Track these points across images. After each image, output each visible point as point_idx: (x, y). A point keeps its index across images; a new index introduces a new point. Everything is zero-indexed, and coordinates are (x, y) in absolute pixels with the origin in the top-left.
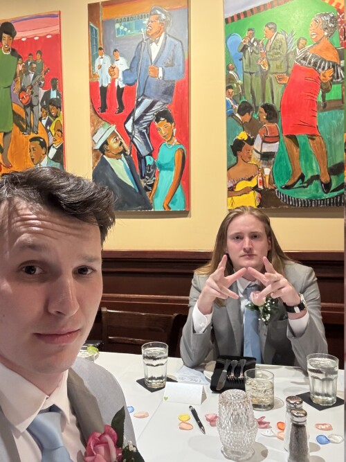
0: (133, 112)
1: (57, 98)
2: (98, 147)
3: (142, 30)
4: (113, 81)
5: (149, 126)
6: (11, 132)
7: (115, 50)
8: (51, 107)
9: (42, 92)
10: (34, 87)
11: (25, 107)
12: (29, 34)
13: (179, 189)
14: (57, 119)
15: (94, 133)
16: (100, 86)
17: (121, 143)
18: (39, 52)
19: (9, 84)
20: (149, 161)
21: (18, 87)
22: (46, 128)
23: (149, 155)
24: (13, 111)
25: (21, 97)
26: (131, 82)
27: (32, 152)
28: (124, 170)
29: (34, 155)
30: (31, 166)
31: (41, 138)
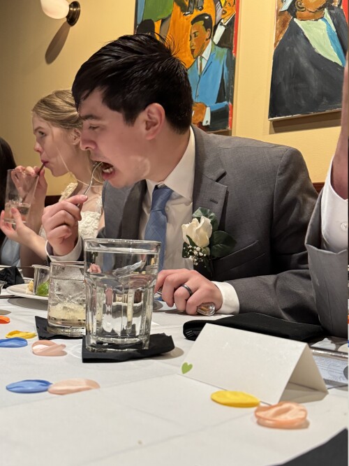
27: (193, 38)
28: (327, 36)
29: (195, 44)
30: (190, 62)
31: (206, 15)
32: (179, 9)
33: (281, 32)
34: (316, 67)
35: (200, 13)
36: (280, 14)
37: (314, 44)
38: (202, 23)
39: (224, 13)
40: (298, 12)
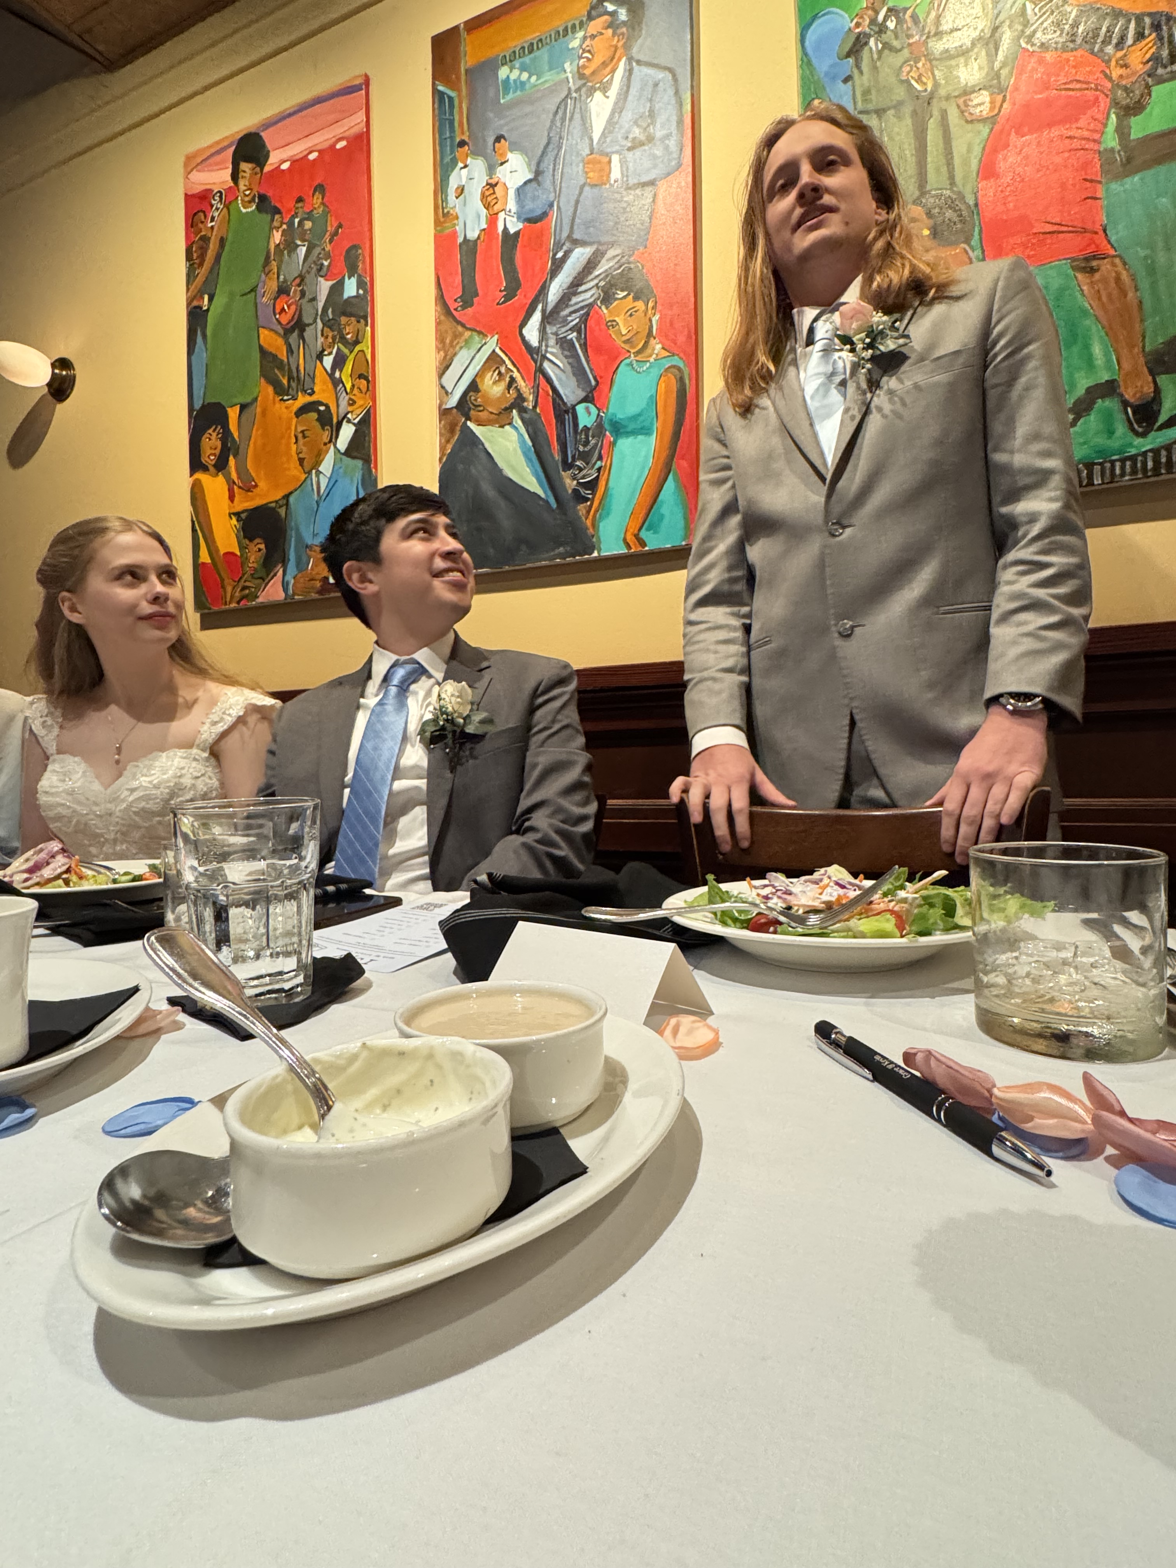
0: (543, 290)
1: (358, 296)
2: (453, 401)
3: (567, 66)
4: (492, 220)
5: (585, 319)
6: (256, 399)
7: (498, 139)
8: (343, 320)
9: (324, 286)
10: (307, 280)
11: (287, 332)
12: (296, 150)
13: (670, 484)
14: (358, 348)
15: (444, 369)
16: (460, 239)
17: (512, 380)
18: (320, 188)
19: (252, 282)
20: (586, 417)
21: (273, 286)
22: (331, 375)
23: (585, 400)
24: (261, 347)
25: (278, 310)
26: (539, 212)
27: (301, 441)
28: (519, 452)
29: (304, 449)
30: (298, 479)
31: (321, 403)
32: (270, 390)
33: (448, 441)
34: (507, 498)
35: (308, 399)
36: (444, 413)
37: (501, 464)
38: (314, 415)
39: (352, 403)
40: (472, 412)
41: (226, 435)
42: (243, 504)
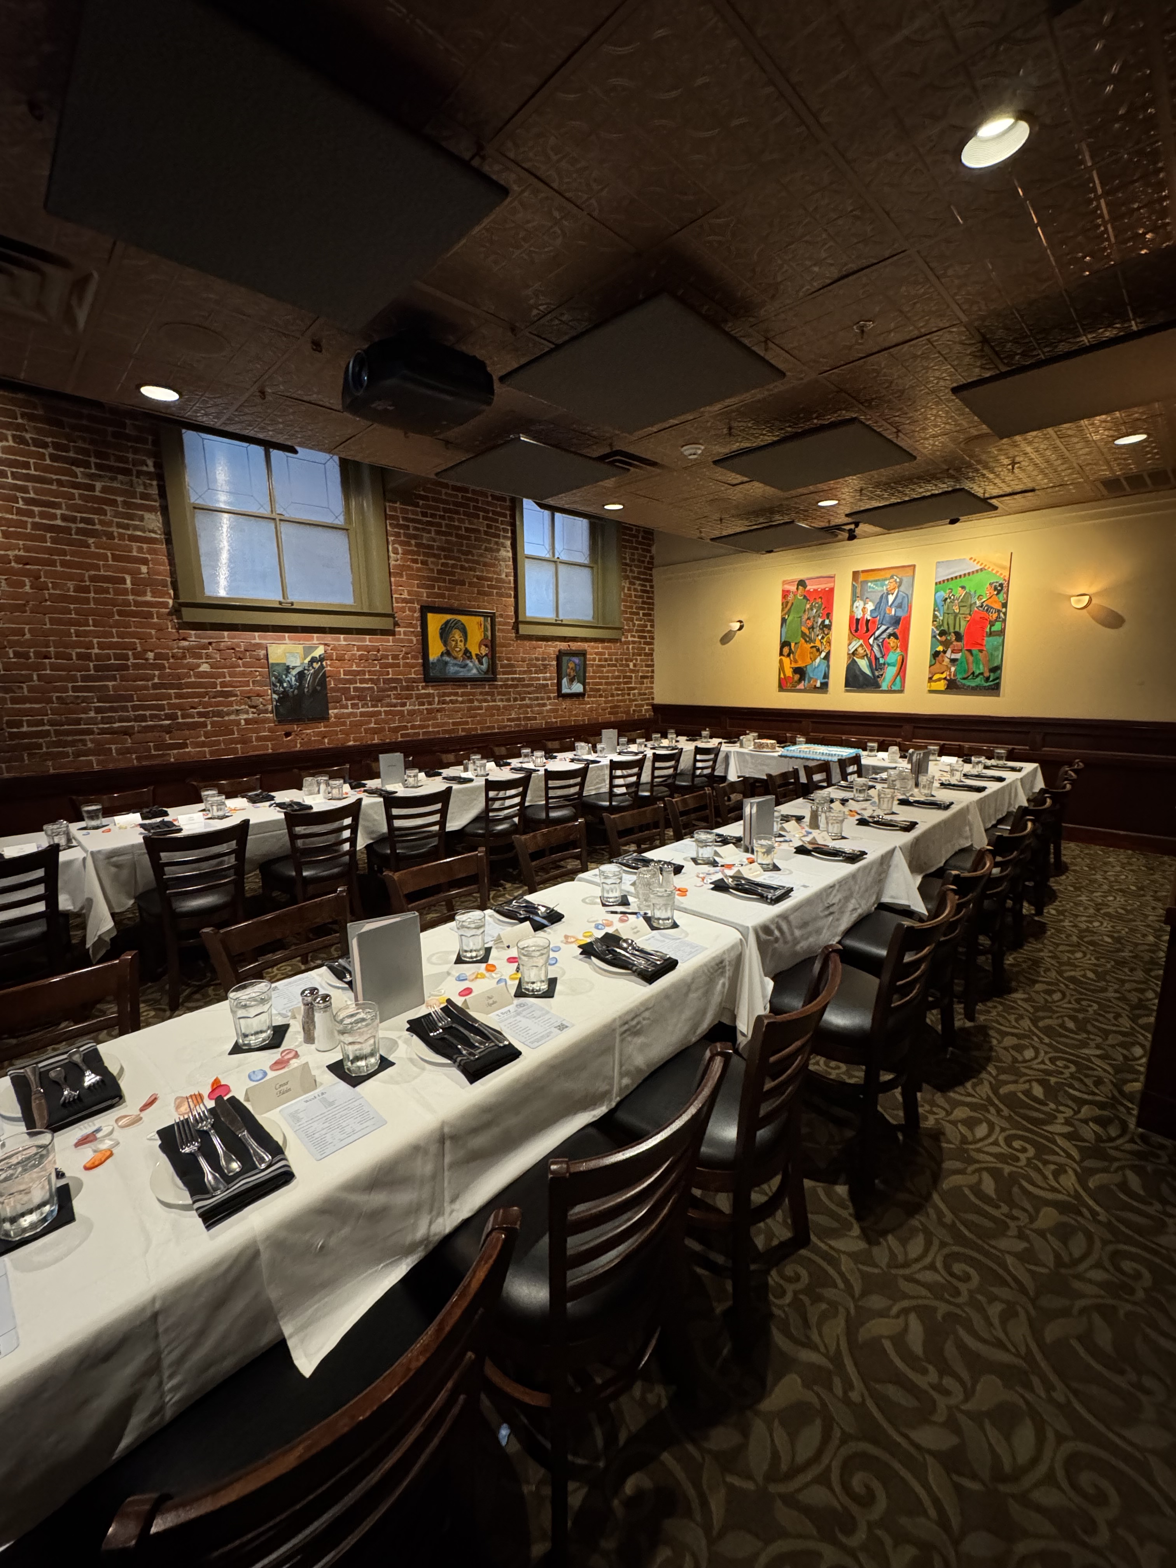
1: (828, 624)
2: (851, 652)
3: (884, 587)
5: (884, 641)
6: (799, 642)
7: (867, 598)
8: (824, 629)
9: (820, 620)
10: (816, 617)
13: (899, 677)
14: (827, 636)
15: (849, 645)
16: (856, 618)
17: (865, 650)
22: (820, 641)
25: (807, 623)
26: (875, 616)
28: (866, 665)
31: (817, 646)
33: (848, 660)
34: (861, 674)
36: (848, 654)
39: (825, 648)
40: (855, 655)
41: (790, 649)
42: (794, 665)
